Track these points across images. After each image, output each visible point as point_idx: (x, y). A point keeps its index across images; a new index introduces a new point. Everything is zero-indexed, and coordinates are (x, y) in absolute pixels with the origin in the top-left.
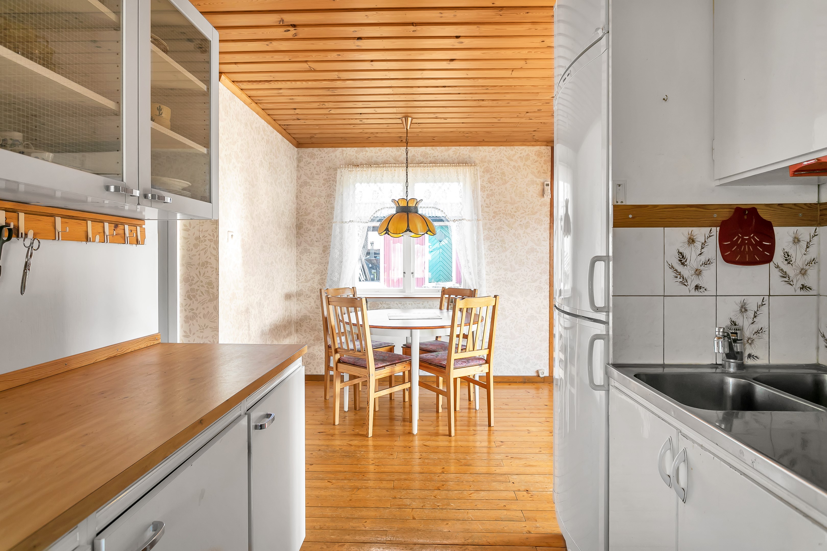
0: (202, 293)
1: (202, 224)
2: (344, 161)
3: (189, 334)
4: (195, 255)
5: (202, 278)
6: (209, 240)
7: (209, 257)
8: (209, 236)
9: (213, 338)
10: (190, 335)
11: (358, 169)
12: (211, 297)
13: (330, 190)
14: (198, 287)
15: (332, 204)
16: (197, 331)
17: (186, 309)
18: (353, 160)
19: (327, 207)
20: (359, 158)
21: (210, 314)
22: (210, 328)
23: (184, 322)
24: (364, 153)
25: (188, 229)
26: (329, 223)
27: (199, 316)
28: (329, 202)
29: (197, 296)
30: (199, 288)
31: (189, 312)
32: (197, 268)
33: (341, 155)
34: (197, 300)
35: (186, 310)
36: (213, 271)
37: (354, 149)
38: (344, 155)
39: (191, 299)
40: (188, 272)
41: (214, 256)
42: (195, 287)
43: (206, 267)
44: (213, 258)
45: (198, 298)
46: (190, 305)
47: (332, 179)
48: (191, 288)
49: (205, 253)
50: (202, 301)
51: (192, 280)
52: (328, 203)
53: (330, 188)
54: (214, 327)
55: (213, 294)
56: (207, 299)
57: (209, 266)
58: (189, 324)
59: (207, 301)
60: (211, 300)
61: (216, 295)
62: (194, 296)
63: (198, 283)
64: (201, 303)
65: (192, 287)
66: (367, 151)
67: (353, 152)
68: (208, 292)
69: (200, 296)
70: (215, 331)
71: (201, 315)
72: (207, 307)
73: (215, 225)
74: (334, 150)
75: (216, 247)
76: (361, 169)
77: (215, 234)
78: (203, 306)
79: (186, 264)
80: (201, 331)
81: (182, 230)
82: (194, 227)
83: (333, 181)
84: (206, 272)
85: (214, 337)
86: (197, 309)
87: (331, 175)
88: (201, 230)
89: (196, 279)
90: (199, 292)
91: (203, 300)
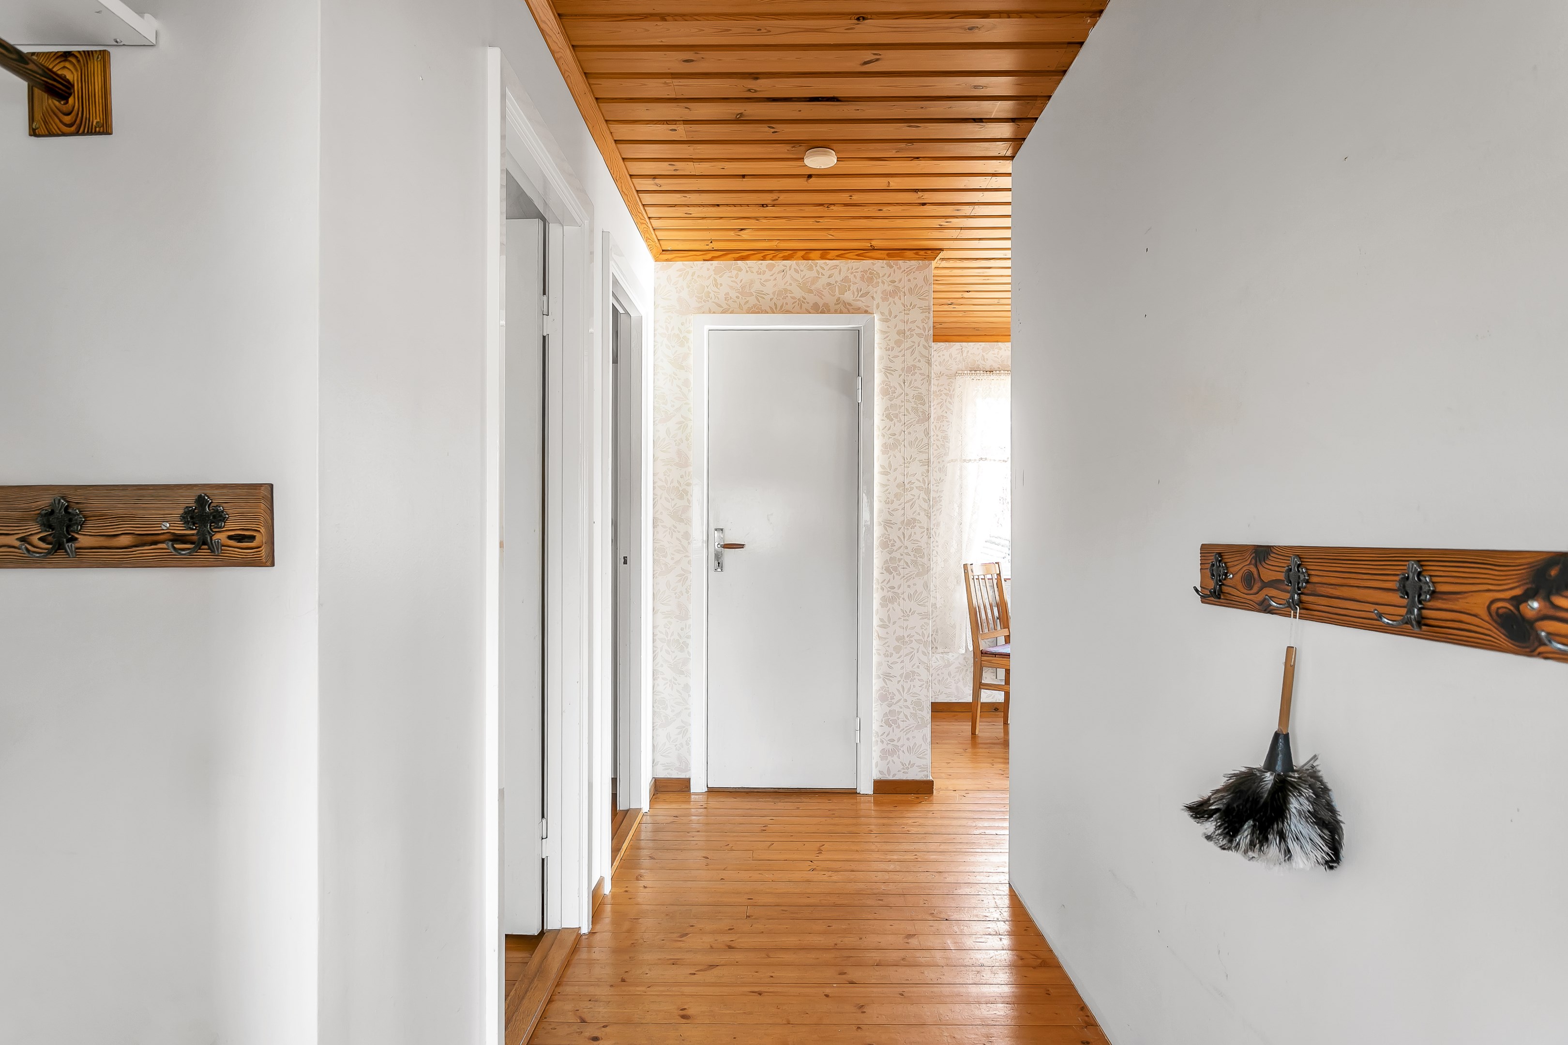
0: (907, 563)
1: (908, 465)
2: (963, 363)
3: (887, 623)
4: (897, 510)
5: (906, 543)
6: (917, 487)
7: (917, 513)
8: (917, 482)
9: (922, 629)
10: (889, 625)
11: (992, 377)
12: (919, 570)
13: (942, 409)
14: (902, 555)
15: (944, 431)
16: (900, 618)
17: (883, 587)
18: (979, 363)
19: (937, 436)
20: (987, 359)
21: (917, 594)
22: (918, 614)
23: (880, 606)
24: (996, 351)
25: (888, 472)
26: (939, 462)
27: (902, 596)
28: (940, 428)
29: (899, 568)
30: (902, 557)
31: (888, 591)
32: (900, 529)
33: (958, 353)
34: (899, 574)
35: (882, 589)
36: (924, 532)
37: (981, 345)
38: (965, 354)
39: (891, 573)
40: (887, 533)
41: (925, 510)
42: (897, 555)
43: (913, 527)
44: (922, 514)
45: (901, 571)
46: (889, 581)
47: (946, 392)
48: (891, 557)
49: (912, 506)
50: (907, 576)
51: (893, 545)
52: (937, 429)
53: (941, 407)
54: (924, 612)
55: (923, 565)
56: (914, 572)
57: (918, 525)
58: (888, 608)
59: (914, 576)
60: (919, 575)
61: (926, 566)
62: (895, 569)
63: (901, 550)
64: (906, 579)
65: (892, 555)
66: (1001, 349)
67: (978, 349)
68: (915, 563)
69: (904, 568)
70: (926, 618)
71: (906, 596)
72: (915, 584)
73: (927, 466)
74: (948, 345)
75: (927, 498)
76: (996, 376)
77: (926, 479)
78: (908, 583)
79: (884, 522)
80: (905, 618)
81: (878, 473)
82: (895, 470)
83: (946, 394)
84: (913, 534)
85: (923, 627)
86: (899, 587)
87: (942, 385)
88: (905, 474)
89: (898, 544)
90: (902, 562)
91: (908, 574)
